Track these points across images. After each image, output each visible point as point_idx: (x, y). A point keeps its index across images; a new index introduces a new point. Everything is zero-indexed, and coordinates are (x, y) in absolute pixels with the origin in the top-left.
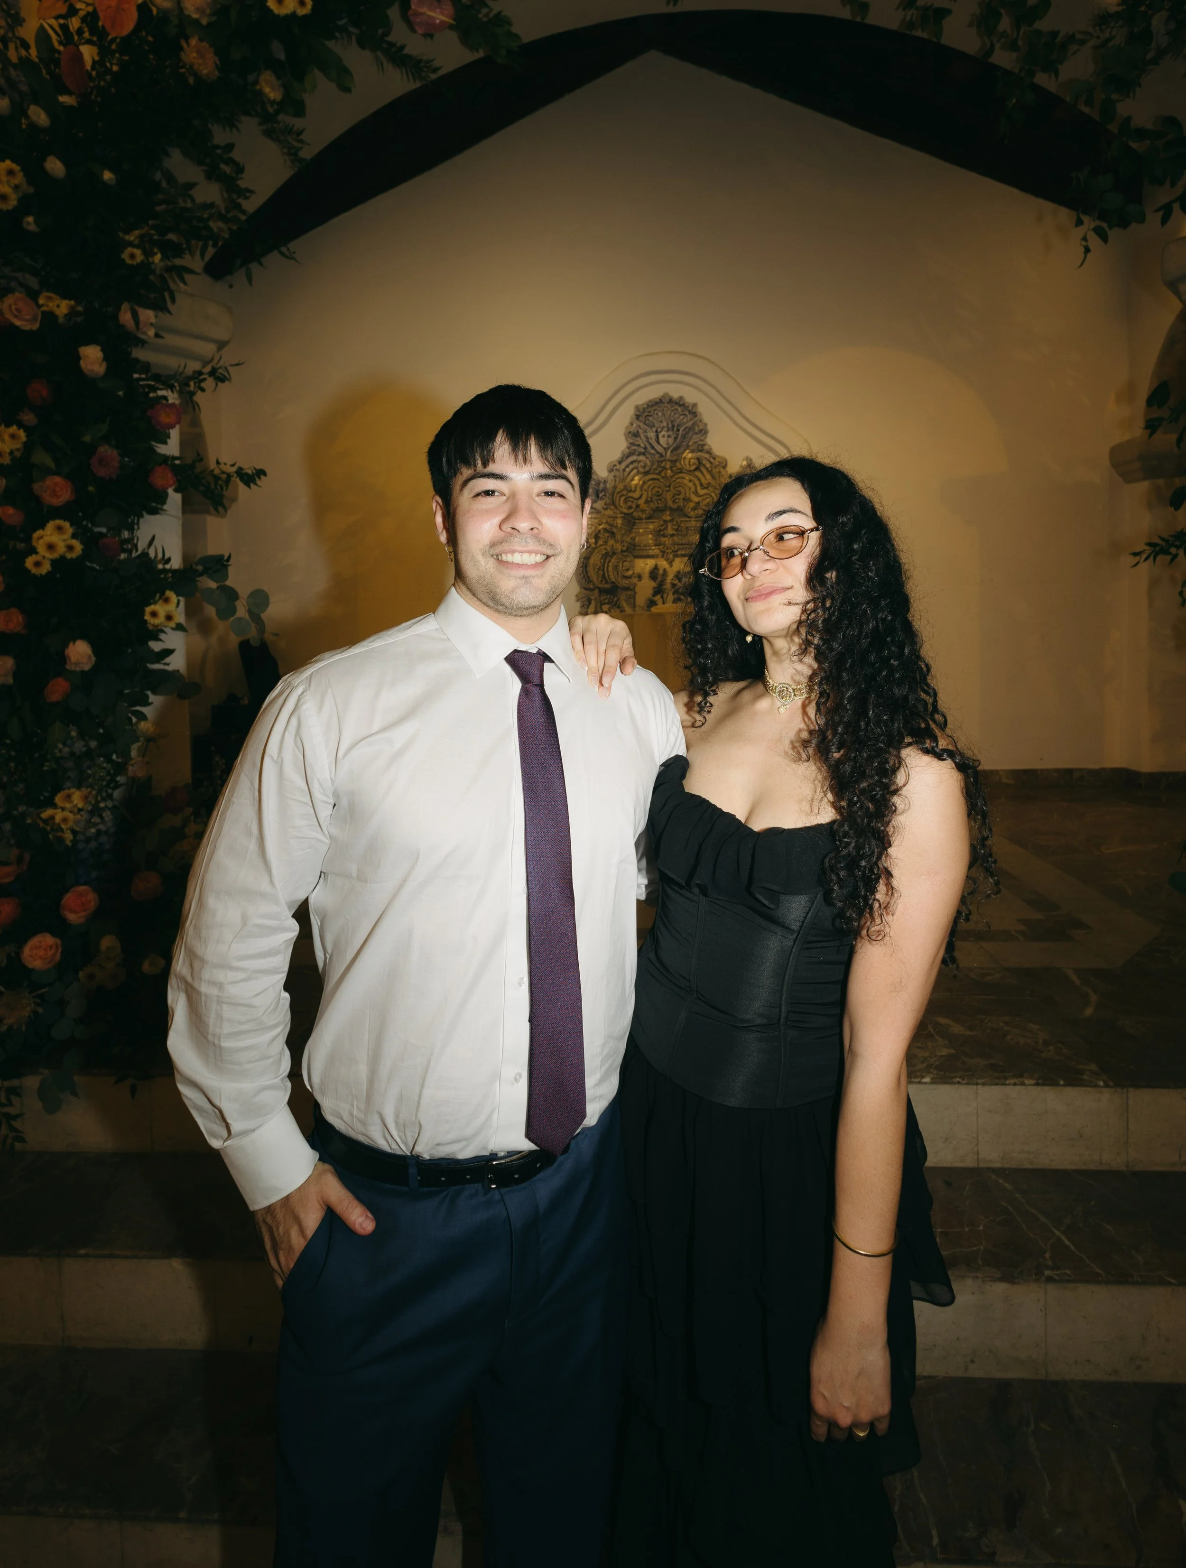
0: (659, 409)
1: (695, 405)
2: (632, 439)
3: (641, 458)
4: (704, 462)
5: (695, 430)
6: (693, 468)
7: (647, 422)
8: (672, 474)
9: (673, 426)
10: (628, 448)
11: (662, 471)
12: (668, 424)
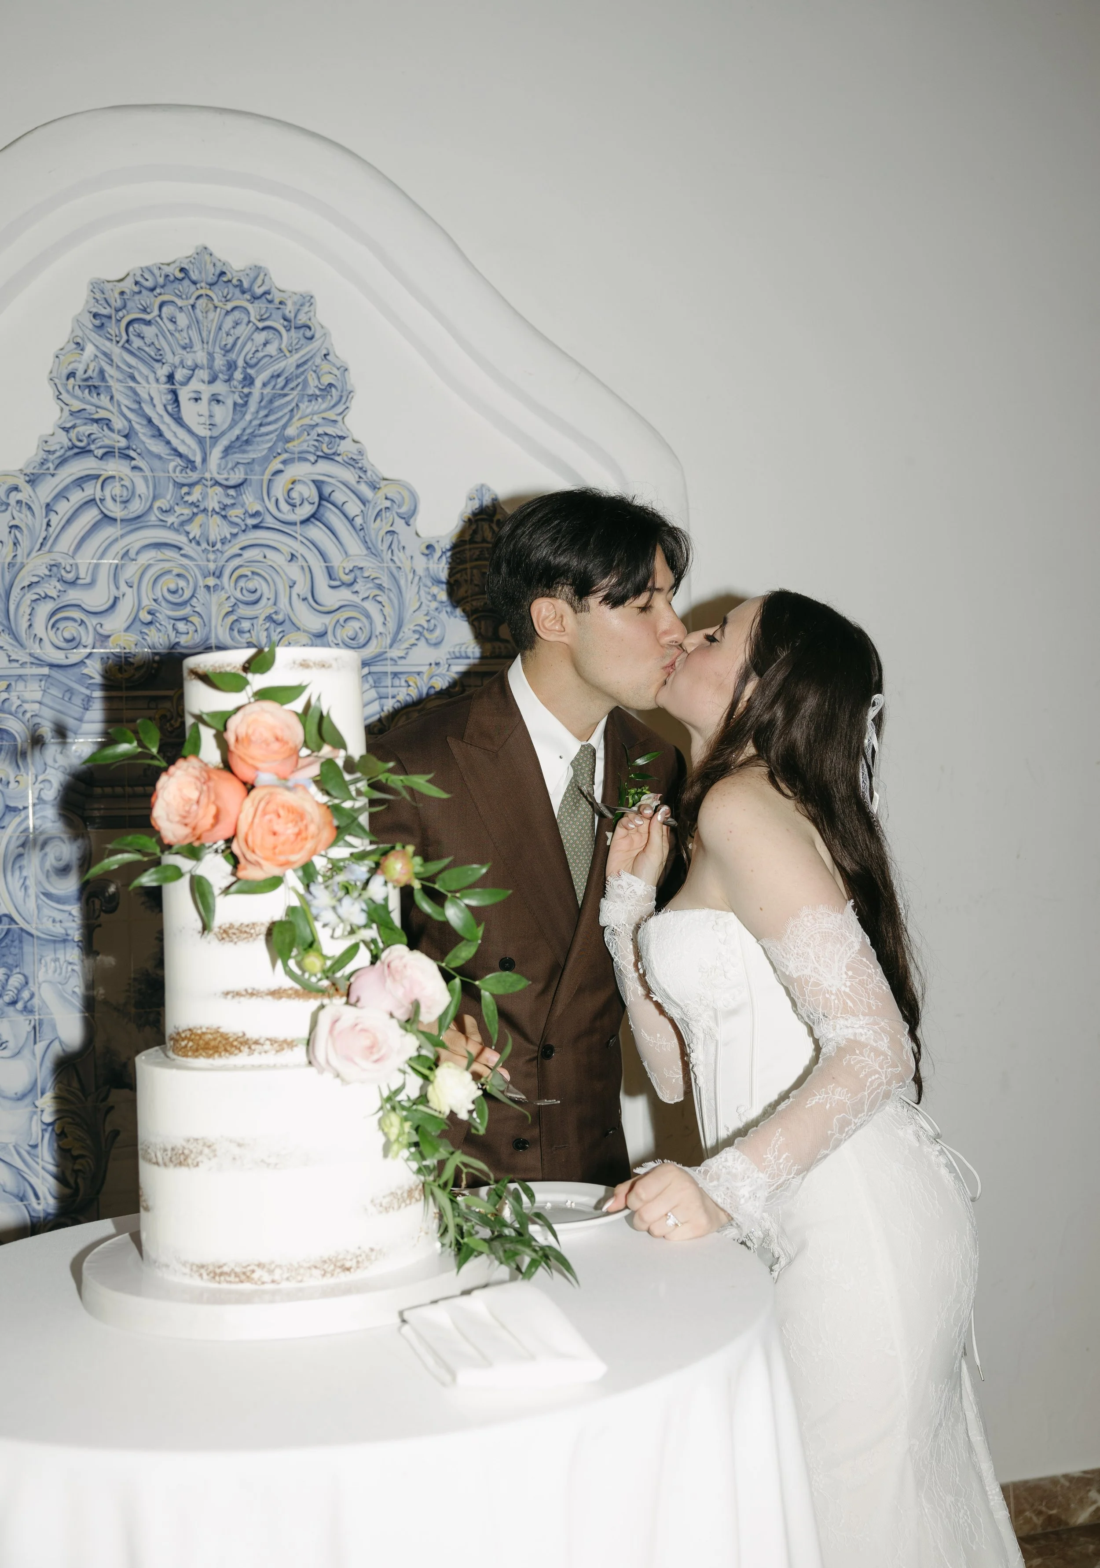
0: (180, 303)
1: (307, 300)
2: (83, 400)
3: (113, 467)
4: (339, 497)
5: (305, 382)
6: (306, 510)
7: (137, 343)
8: (227, 531)
9: (231, 366)
10: (66, 430)
11: (190, 520)
12: (211, 356)
